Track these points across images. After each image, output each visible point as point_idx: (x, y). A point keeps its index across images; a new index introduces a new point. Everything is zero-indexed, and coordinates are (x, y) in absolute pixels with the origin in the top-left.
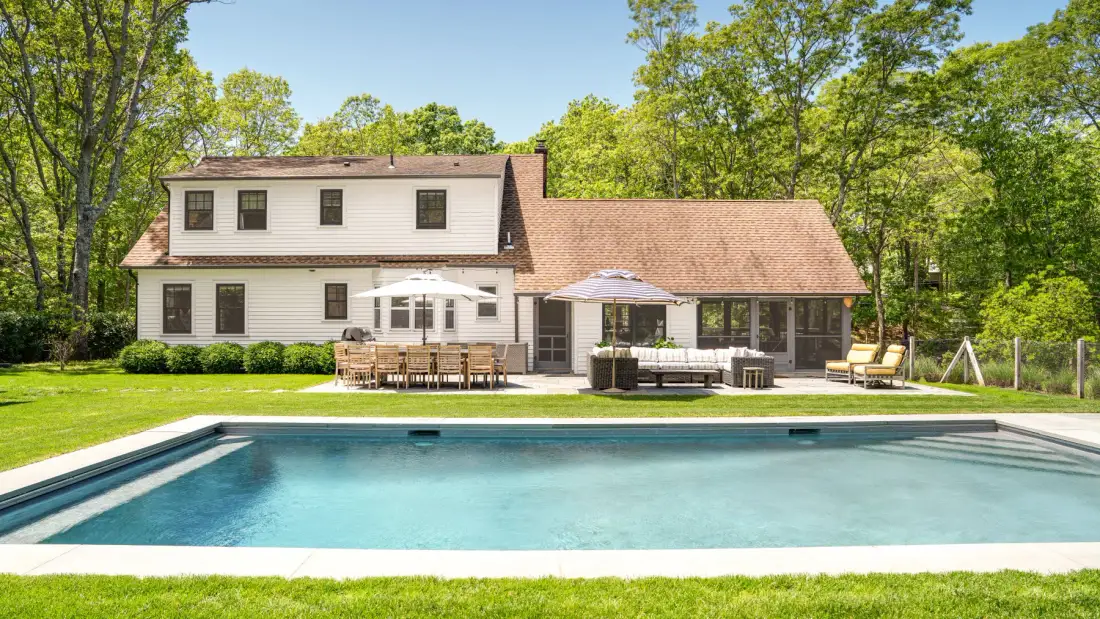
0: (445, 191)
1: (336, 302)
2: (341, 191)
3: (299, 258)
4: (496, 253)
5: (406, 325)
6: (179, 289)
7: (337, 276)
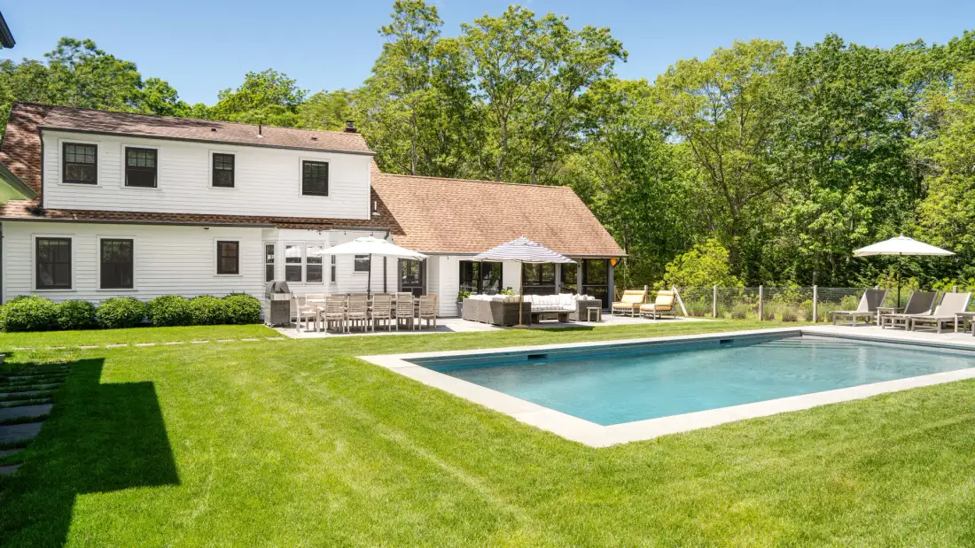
0: (327, 164)
1: (228, 259)
2: (233, 156)
3: (193, 216)
4: (369, 219)
5: (299, 279)
6: (56, 243)
7: (228, 234)
